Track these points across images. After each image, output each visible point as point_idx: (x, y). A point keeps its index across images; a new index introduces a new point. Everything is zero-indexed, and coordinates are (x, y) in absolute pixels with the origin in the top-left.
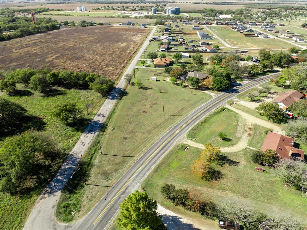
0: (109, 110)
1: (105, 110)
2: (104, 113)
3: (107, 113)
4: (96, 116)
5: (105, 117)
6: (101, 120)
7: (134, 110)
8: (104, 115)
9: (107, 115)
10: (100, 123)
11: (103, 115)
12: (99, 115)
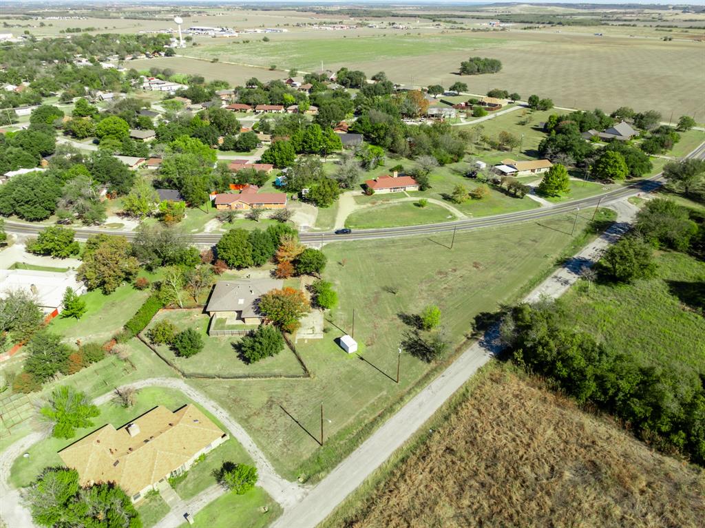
0: (543, 286)
1: (550, 289)
2: (554, 283)
3: (549, 282)
4: (571, 282)
5: (556, 277)
6: (564, 273)
7: (492, 274)
8: (555, 280)
9: (549, 279)
10: (566, 269)
11: (558, 280)
12: (566, 282)
